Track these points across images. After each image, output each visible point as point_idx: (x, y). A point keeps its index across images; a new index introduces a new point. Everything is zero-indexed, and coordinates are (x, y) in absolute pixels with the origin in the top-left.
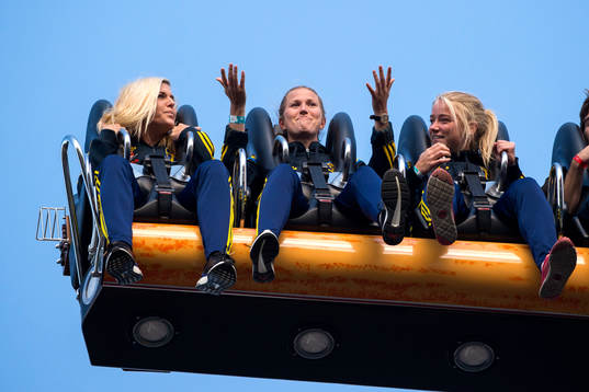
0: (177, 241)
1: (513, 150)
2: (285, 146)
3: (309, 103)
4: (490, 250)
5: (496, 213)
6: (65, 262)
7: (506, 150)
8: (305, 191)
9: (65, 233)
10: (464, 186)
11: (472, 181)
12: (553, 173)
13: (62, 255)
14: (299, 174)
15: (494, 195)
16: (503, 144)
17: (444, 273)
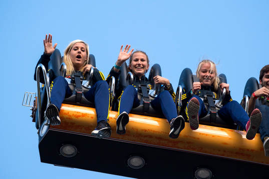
0: (82, 114)
1: (228, 87)
2: (132, 76)
3: (142, 60)
4: (215, 130)
5: (219, 114)
6: (34, 116)
7: (225, 88)
8: (139, 97)
9: (35, 104)
10: (206, 101)
11: (210, 99)
12: (244, 99)
13: (33, 113)
14: (137, 89)
15: (218, 106)
16: (224, 85)
17: (194, 138)
